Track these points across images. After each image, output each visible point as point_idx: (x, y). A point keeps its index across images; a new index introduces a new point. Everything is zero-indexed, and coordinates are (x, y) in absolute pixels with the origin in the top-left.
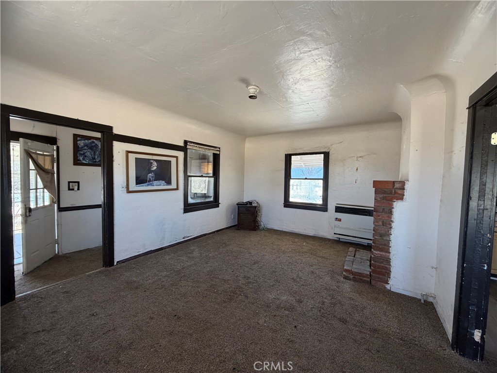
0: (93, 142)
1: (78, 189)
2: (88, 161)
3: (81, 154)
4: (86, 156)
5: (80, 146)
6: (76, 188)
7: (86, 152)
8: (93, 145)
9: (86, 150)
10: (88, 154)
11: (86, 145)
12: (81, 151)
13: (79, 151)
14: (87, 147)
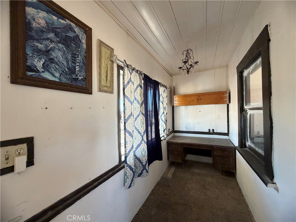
0: (71, 29)
1: (30, 162)
2: (57, 75)
3: (39, 52)
4: (52, 60)
5: (34, 25)
6: (21, 162)
7: (53, 49)
8: (71, 34)
9: (52, 41)
10: (58, 55)
11: (51, 28)
12: (38, 41)
13: (32, 38)
14: (56, 35)
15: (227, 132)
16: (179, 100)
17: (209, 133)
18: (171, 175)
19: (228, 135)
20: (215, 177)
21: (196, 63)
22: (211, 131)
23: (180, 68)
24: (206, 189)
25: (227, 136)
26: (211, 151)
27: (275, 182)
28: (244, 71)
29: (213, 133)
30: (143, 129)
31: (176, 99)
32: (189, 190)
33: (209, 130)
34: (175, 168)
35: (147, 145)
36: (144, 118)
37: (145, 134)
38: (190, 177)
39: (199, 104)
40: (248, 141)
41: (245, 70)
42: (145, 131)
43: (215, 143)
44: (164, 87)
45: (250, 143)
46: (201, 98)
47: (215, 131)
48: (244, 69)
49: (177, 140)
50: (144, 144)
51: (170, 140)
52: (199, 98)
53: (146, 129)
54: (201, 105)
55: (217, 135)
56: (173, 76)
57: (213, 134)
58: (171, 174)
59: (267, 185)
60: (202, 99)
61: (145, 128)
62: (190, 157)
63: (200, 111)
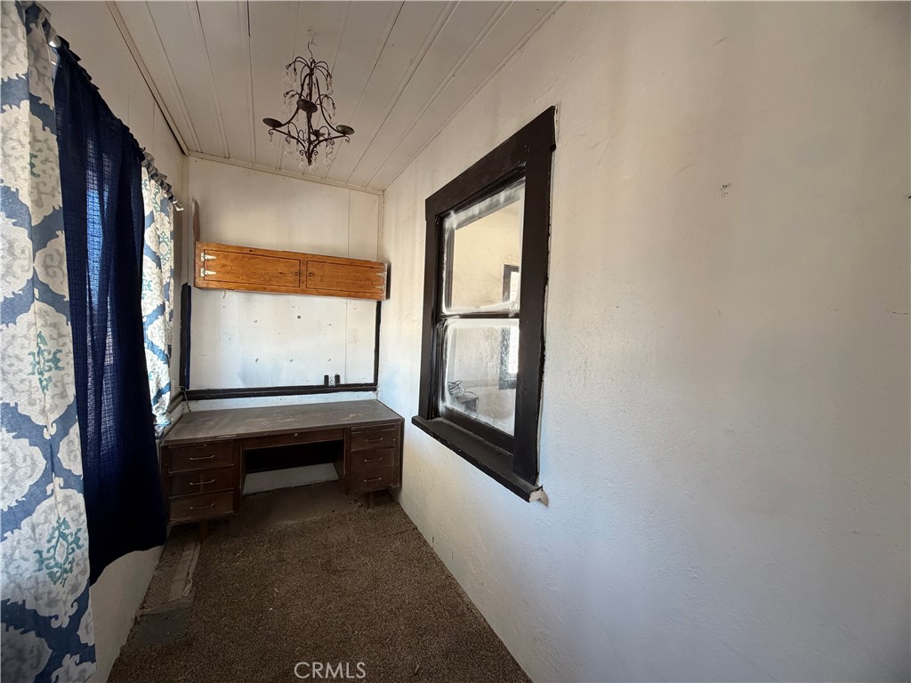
15: (372, 381)
16: (224, 266)
17: (324, 389)
18: (189, 586)
19: (375, 390)
20: (350, 519)
21: (345, 131)
22: (332, 382)
23: (275, 124)
24: (335, 571)
25: (371, 392)
26: (341, 443)
27: (540, 486)
28: (449, 214)
29: (337, 386)
30: (58, 401)
31: (208, 257)
32: (283, 605)
33: (326, 378)
34: (199, 547)
35: (85, 497)
36: (68, 330)
37: (75, 430)
38: (273, 558)
39: (304, 292)
40: (443, 399)
41: (452, 212)
42: (74, 411)
43: (351, 416)
44: (162, 184)
45: (451, 403)
46: (311, 270)
47: (342, 382)
48: (451, 209)
49: (211, 428)
50: (60, 494)
51: (176, 434)
52: (303, 268)
53: (77, 397)
54: (311, 294)
55: (348, 391)
56: (192, 159)
57: (337, 391)
58: (187, 582)
59: (529, 497)
60: (312, 274)
61: (72, 391)
62: (259, 482)
63: (299, 317)
